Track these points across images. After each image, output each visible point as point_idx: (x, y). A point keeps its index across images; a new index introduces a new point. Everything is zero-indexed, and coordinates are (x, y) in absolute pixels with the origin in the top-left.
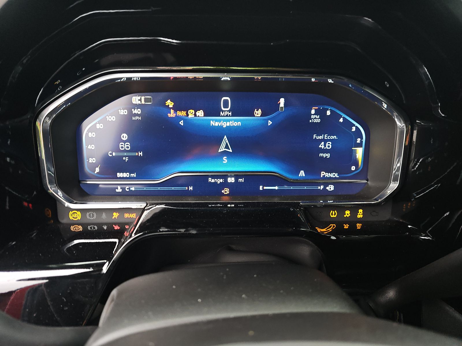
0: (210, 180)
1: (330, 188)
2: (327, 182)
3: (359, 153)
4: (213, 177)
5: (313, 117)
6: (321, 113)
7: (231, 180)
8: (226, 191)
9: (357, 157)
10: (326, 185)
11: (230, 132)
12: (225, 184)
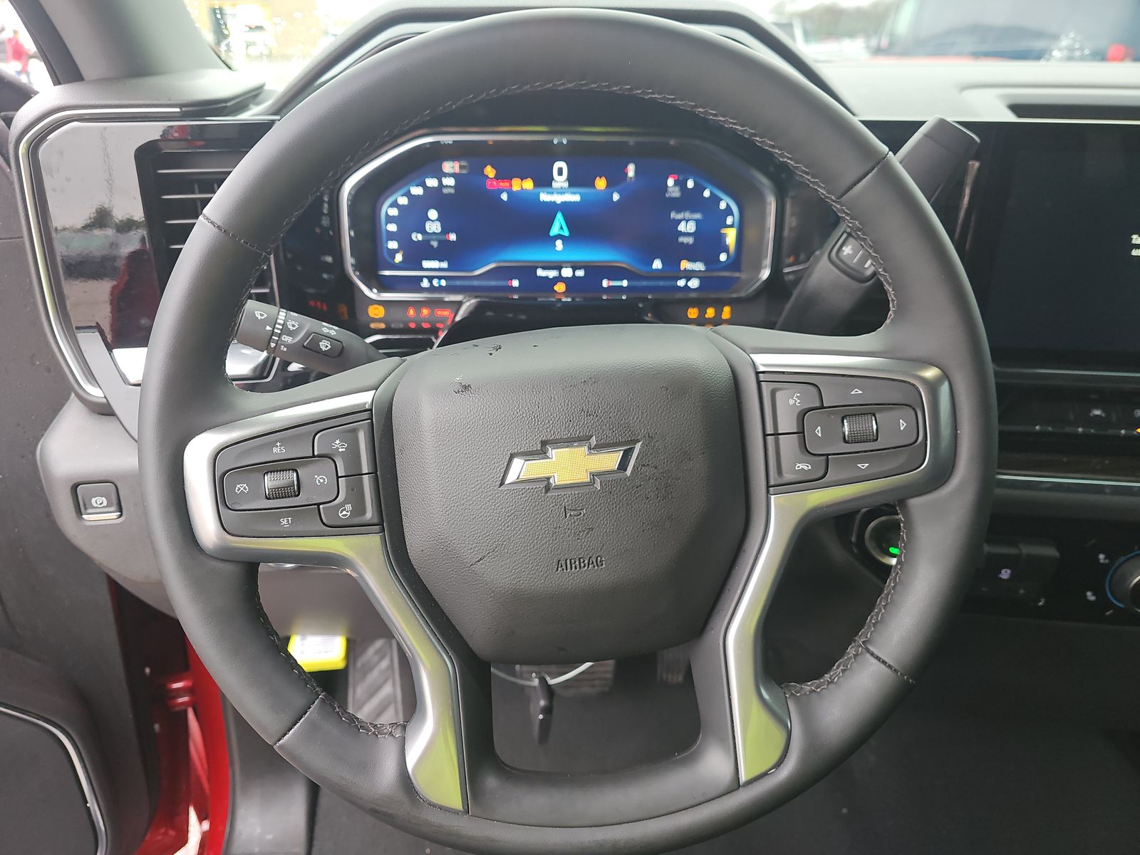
0: (540, 273)
1: (694, 283)
2: (689, 275)
3: (731, 236)
4: (544, 268)
5: (670, 190)
6: (681, 184)
7: (567, 272)
8: (560, 288)
9: (727, 243)
10: (688, 279)
11: (566, 208)
12: (559, 279)
